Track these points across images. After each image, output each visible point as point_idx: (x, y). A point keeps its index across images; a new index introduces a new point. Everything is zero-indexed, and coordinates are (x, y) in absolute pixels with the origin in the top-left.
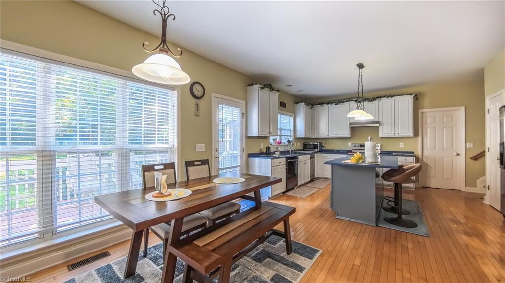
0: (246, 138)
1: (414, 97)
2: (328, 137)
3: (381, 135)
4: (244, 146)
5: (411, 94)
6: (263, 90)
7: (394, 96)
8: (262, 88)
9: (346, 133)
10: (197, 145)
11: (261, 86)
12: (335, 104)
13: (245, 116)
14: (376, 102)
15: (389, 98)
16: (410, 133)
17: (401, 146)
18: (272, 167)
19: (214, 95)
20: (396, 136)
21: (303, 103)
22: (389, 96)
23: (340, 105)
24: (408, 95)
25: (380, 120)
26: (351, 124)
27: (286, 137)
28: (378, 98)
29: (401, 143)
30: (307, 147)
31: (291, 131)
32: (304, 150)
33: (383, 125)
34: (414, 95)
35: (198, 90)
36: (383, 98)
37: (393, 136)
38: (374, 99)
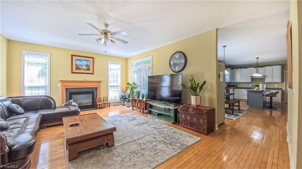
2: (240, 82)
3: (266, 81)
5: (280, 65)
9: (249, 81)
12: (243, 68)
16: (280, 81)
17: (276, 86)
20: (273, 82)
21: (229, 68)
22: (270, 66)
23: (246, 69)
25: (265, 75)
26: (251, 77)
28: (265, 66)
30: (230, 86)
32: (228, 87)
33: (267, 77)
34: (282, 65)
36: (267, 67)
37: (271, 82)
38: (263, 67)
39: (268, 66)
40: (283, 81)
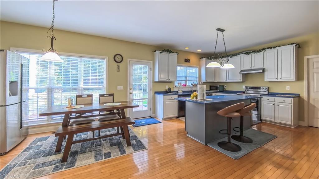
0: (153, 82)
1: (296, 46)
2: (225, 81)
3: (266, 79)
4: (152, 87)
5: (292, 44)
6: (162, 53)
7: (276, 47)
8: (161, 53)
9: (239, 78)
10: (118, 86)
11: (161, 51)
12: (230, 57)
13: (152, 69)
14: (262, 53)
15: (272, 49)
16: (292, 78)
17: (287, 89)
18: (164, 100)
19: (129, 60)
20: (279, 80)
21: (205, 58)
22: (272, 48)
23: (234, 57)
24: (289, 45)
25: (265, 67)
26: (242, 71)
27: (192, 82)
28: (263, 50)
29: (287, 87)
30: (212, 88)
31: (197, 77)
32: (210, 91)
33: (267, 71)
34: (295, 45)
35: (118, 58)
36: (268, 51)
37: (276, 80)
38: (260, 51)
39: (269, 49)
40: (299, 77)
